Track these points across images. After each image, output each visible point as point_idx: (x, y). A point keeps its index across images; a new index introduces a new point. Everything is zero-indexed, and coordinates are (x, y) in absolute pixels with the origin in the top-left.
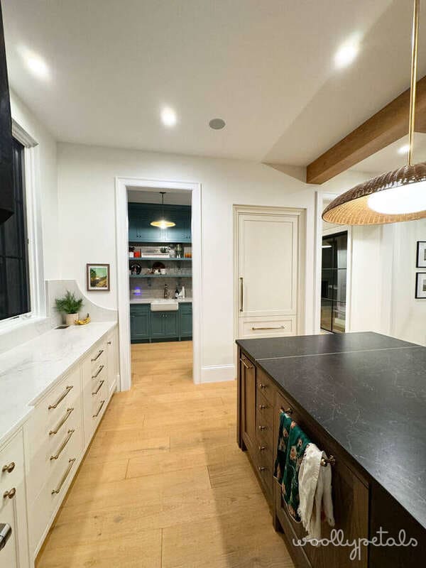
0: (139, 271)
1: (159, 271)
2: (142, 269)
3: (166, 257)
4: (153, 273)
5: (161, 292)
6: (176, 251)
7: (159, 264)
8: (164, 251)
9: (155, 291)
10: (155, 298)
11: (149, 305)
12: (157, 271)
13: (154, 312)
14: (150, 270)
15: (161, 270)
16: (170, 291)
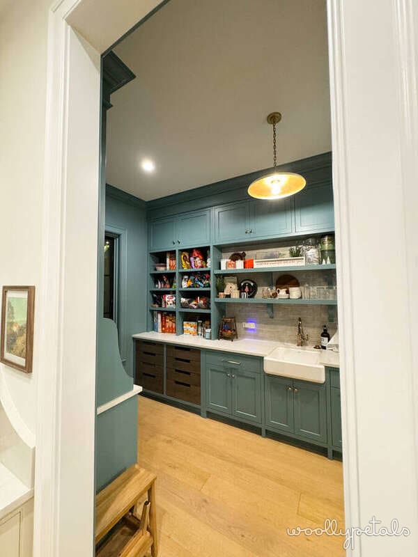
0: (252, 292)
1: (288, 292)
2: (259, 288)
3: (298, 264)
4: (275, 295)
5: (292, 331)
6: (323, 252)
7: (286, 279)
8: (296, 254)
9: (281, 328)
10: (282, 341)
11: (261, 359)
12: (282, 293)
13: (269, 375)
14: (271, 291)
15: (291, 289)
16: (313, 332)
